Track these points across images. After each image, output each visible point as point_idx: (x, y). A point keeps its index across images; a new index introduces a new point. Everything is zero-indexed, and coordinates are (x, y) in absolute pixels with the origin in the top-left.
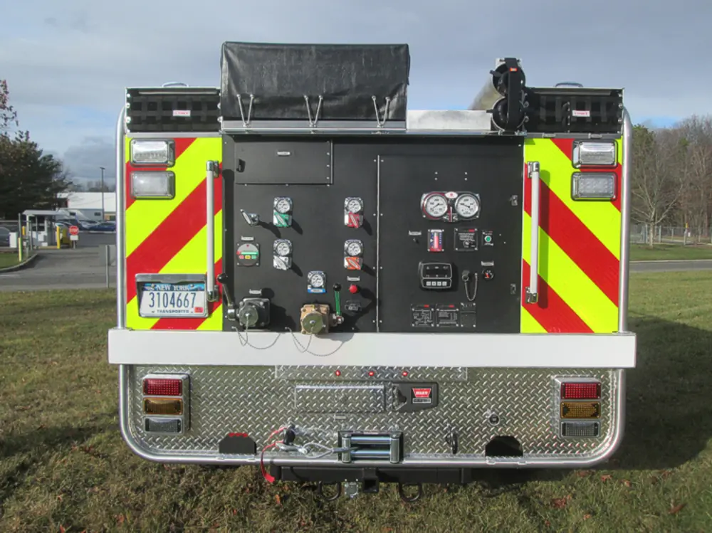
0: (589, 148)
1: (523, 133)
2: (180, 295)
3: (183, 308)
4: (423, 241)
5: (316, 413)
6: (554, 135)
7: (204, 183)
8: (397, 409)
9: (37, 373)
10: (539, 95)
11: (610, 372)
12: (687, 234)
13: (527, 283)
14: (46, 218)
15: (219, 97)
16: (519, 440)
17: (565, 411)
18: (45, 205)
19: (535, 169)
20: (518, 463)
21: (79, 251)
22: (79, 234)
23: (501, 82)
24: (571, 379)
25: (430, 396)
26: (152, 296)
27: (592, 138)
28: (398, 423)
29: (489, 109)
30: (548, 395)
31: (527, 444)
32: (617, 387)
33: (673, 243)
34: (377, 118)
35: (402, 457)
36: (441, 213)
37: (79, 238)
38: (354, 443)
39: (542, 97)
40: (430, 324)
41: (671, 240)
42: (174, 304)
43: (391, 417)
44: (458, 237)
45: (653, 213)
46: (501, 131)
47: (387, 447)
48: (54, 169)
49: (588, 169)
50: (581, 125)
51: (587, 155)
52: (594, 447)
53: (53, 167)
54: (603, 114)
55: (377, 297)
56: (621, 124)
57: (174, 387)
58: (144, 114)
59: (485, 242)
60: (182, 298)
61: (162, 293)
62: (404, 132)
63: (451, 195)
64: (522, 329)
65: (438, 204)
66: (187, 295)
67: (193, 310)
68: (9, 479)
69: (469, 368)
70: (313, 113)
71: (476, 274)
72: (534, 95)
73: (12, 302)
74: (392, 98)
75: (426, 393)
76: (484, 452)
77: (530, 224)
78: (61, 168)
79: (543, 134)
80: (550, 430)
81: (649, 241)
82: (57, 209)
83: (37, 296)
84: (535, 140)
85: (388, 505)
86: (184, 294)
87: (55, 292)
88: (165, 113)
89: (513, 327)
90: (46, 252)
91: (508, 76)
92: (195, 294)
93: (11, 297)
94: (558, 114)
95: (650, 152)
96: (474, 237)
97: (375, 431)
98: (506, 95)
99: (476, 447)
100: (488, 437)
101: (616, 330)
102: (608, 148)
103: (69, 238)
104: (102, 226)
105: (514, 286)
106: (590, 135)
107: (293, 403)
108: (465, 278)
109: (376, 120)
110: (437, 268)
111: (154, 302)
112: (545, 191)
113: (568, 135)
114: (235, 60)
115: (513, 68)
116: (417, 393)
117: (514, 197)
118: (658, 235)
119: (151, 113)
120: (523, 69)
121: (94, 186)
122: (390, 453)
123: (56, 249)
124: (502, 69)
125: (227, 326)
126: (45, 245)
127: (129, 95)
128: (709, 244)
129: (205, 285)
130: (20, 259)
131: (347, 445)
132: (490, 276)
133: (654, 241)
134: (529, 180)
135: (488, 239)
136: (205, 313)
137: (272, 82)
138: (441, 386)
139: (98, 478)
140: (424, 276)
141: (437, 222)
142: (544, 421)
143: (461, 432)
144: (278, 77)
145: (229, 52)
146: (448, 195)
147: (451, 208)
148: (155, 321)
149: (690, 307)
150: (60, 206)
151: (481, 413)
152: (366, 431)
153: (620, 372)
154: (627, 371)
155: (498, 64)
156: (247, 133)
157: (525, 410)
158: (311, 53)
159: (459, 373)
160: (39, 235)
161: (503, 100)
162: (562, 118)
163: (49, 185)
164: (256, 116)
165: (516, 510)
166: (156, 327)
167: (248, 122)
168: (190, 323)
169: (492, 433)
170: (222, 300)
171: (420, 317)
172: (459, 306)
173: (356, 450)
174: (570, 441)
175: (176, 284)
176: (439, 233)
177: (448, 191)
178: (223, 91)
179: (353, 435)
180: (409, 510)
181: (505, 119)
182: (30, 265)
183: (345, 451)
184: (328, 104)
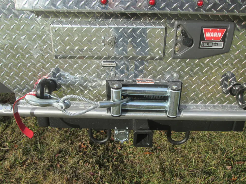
5: (79, 58)
8: (179, 54)
38: (125, 93)
43: (169, 64)
97: (149, 80)
116: (208, 35)
122: (167, 105)
152: (139, 81)
179: (124, 85)
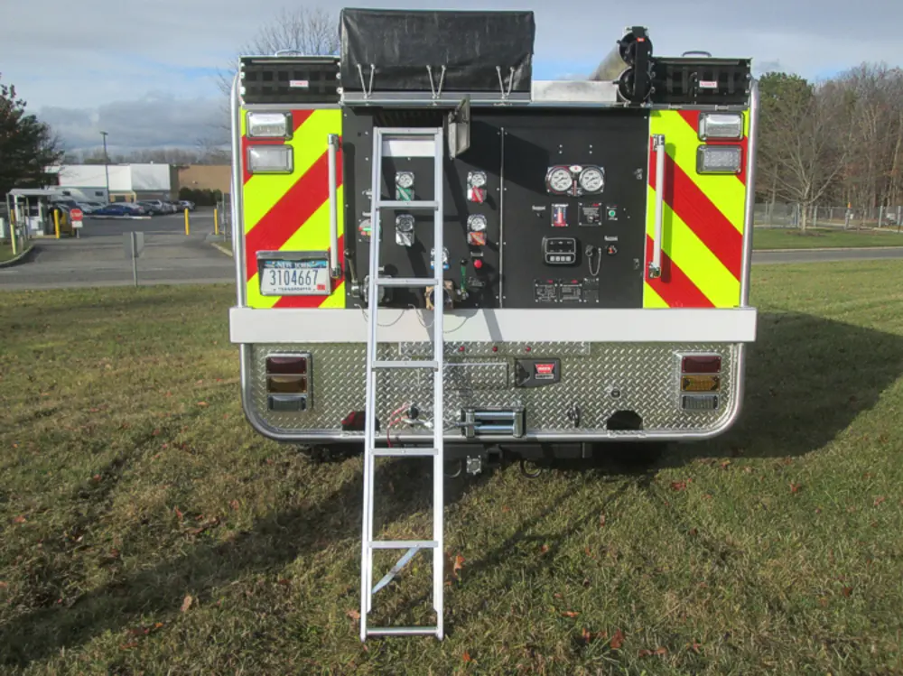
0: (716, 121)
1: (649, 105)
2: (302, 272)
3: (305, 286)
4: (547, 216)
6: (680, 107)
7: (326, 155)
9: (90, 376)
10: (666, 65)
11: (731, 347)
12: (849, 216)
13: (650, 258)
14: (39, 200)
15: (338, 67)
16: (640, 415)
17: (686, 384)
18: (32, 182)
19: (660, 141)
20: (639, 436)
21: (84, 241)
22: (83, 220)
23: (627, 52)
24: (692, 354)
25: (553, 372)
26: (272, 274)
27: (718, 110)
28: (521, 399)
29: (615, 80)
30: (669, 370)
31: (648, 418)
32: (736, 359)
33: (832, 227)
34: (502, 89)
35: (524, 432)
36: (565, 188)
37: (84, 224)
38: (478, 418)
39: (670, 67)
40: (553, 299)
41: (829, 224)
42: (295, 281)
43: (513, 393)
44: (582, 212)
45: (807, 189)
46: (626, 103)
47: (510, 422)
48: (39, 135)
49: (714, 142)
50: (707, 96)
51: (712, 128)
52: (713, 421)
53: (37, 132)
54: (731, 84)
55: (501, 272)
56: (748, 96)
57: (298, 366)
58: (260, 84)
59: (608, 216)
60: (304, 275)
61: (283, 271)
62: (528, 103)
63: (576, 169)
64: (644, 305)
65: (562, 178)
66: (309, 272)
67: (315, 287)
68: (106, 474)
69: (592, 343)
70: (436, 85)
71: (600, 249)
72: (661, 65)
73: (23, 303)
74: (516, 68)
75: (549, 369)
76: (605, 426)
77: (654, 198)
78: (49, 133)
79: (670, 106)
80: (671, 404)
81: (801, 224)
82: (46, 187)
83: (51, 296)
84: (661, 112)
85: (505, 490)
86: (305, 271)
87: (71, 290)
88: (283, 84)
89: (636, 302)
90: (41, 242)
91: (635, 45)
92: (317, 271)
93: (19, 297)
94: (685, 85)
95: (807, 110)
96: (598, 211)
97: (498, 406)
98: (633, 66)
99: (598, 422)
100: (609, 411)
101: (737, 304)
102: (735, 120)
103: (71, 225)
104: (108, 210)
105: (637, 261)
106: (716, 107)
107: (416, 381)
108: (589, 253)
109: (500, 91)
110: (561, 243)
111: (276, 280)
112: (670, 165)
113: (695, 106)
114: (354, 26)
115: (640, 37)
116: (540, 369)
117: (639, 170)
118: (812, 217)
119: (267, 84)
120: (650, 38)
121: (91, 156)
122: (513, 428)
123: (55, 239)
124: (629, 39)
125: (350, 304)
126: (41, 233)
127: (243, 65)
128: (875, 229)
129: (327, 262)
130: (14, 252)
131: (471, 420)
132: (613, 251)
133: (807, 224)
134: (654, 154)
135: (612, 213)
136: (327, 290)
137: (394, 51)
138: (563, 362)
139: (199, 471)
140: (548, 251)
141: (561, 197)
142: (664, 396)
143: (583, 407)
144: (400, 45)
145: (349, 20)
146: (572, 169)
147: (576, 182)
148: (277, 299)
149: (842, 301)
150: (49, 184)
151: (603, 388)
152: (489, 407)
153: (740, 346)
154: (747, 345)
155: (624, 34)
156: (367, 105)
157: (646, 385)
158: (433, 21)
159: (582, 348)
160: (32, 221)
161: (629, 71)
162: (689, 90)
163: (34, 156)
164: (376, 87)
165: (635, 493)
166: (278, 305)
167: (370, 93)
168: (314, 301)
169: (614, 408)
170: (344, 277)
171: (543, 292)
172: (582, 281)
173: (479, 425)
174: (690, 415)
175: (298, 261)
176: (563, 208)
177: (572, 165)
178: (343, 60)
179: (477, 411)
180: (527, 494)
181: (631, 91)
182: (27, 259)
183: (468, 426)
184: (451, 75)
